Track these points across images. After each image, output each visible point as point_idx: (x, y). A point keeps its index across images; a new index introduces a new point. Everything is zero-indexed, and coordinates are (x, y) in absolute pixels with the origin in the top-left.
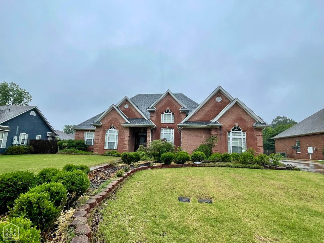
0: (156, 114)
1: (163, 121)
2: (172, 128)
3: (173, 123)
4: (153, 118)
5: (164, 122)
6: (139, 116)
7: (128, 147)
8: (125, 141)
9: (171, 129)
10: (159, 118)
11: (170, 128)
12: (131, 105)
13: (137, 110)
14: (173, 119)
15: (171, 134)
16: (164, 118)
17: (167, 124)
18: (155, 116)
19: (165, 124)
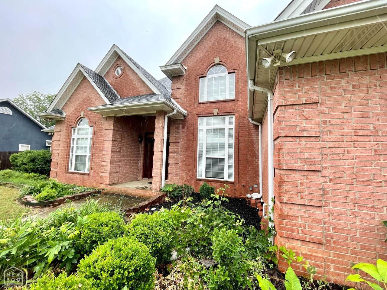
0: (185, 82)
1: (204, 97)
2: (228, 113)
3: (233, 101)
4: (178, 94)
5: (205, 100)
6: (143, 89)
7: (109, 167)
8: (104, 153)
9: (227, 118)
10: (194, 90)
11: (223, 113)
12: (128, 66)
13: (139, 77)
14: (231, 90)
15: (227, 131)
16: (206, 90)
17: (214, 105)
18: (183, 87)
19: (208, 105)
